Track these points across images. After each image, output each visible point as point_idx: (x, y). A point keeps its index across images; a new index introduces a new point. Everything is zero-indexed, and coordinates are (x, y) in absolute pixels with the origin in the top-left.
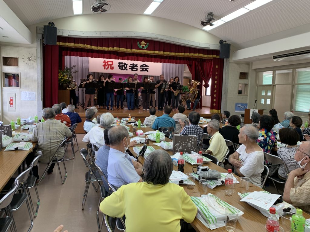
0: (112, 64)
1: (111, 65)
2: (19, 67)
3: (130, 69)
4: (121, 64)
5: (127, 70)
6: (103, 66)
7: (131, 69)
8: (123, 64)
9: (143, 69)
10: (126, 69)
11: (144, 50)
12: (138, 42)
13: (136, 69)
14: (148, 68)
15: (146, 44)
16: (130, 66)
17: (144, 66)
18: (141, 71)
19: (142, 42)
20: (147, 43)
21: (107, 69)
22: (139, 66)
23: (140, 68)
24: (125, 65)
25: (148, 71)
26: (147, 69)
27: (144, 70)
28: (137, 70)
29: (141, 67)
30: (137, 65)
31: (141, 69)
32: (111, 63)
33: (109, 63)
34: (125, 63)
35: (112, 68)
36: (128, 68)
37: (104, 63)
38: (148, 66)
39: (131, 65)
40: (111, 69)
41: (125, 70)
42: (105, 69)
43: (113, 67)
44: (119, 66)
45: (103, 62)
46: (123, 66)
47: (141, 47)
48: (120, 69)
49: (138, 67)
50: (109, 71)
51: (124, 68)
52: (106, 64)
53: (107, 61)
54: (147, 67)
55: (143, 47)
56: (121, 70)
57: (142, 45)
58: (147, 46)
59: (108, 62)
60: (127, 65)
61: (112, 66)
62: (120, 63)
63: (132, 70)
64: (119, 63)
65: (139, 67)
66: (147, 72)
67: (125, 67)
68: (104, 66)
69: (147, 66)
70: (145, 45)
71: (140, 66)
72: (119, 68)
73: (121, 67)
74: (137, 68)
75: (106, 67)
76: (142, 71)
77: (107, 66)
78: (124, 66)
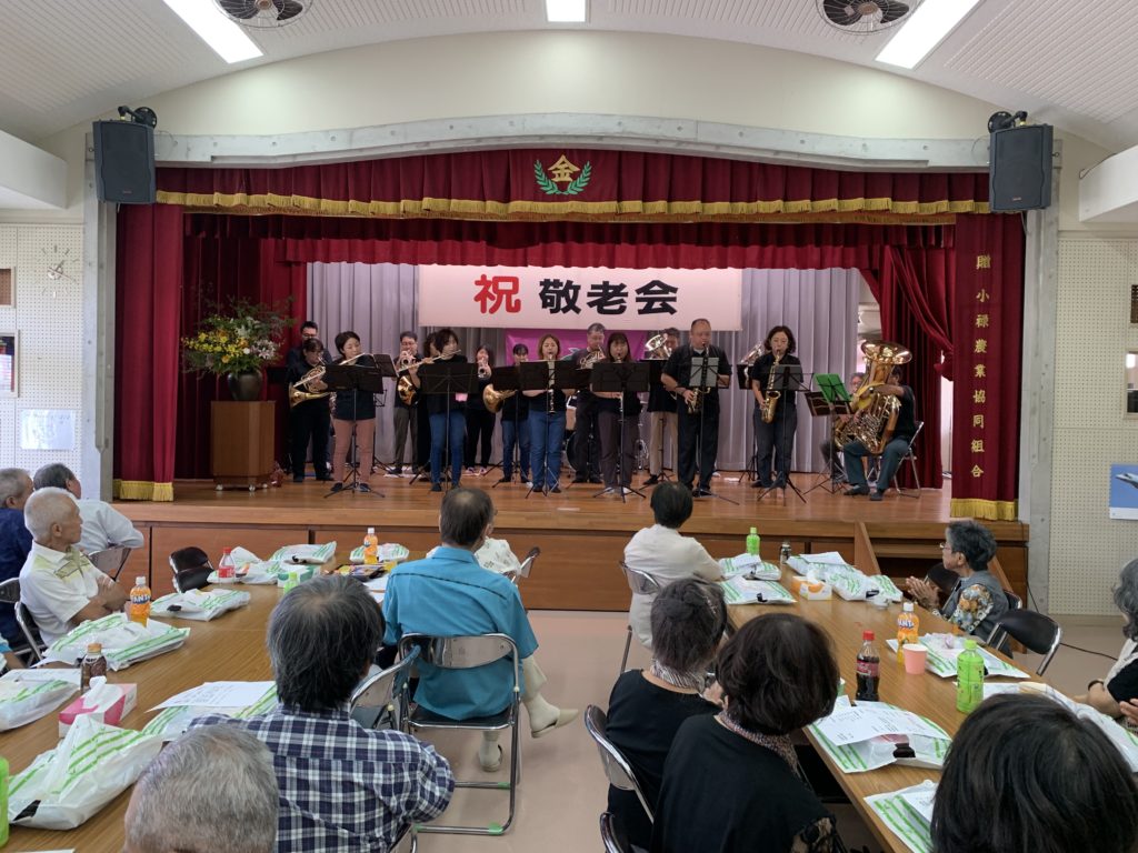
0: (515, 290)
1: (509, 293)
2: (15, 307)
3: (591, 304)
4: (551, 288)
5: (577, 311)
6: (477, 299)
7: (596, 307)
8: (561, 288)
9: (651, 301)
10: (572, 306)
11: (570, 203)
12: (538, 166)
13: (616, 307)
14: (674, 299)
15: (577, 169)
16: (590, 295)
17: (656, 288)
18: (640, 312)
19: (557, 165)
20: (581, 167)
21: (493, 310)
22: (631, 290)
23: (638, 300)
24: (571, 292)
25: (672, 311)
26: (669, 303)
27: (657, 305)
28: (622, 310)
29: (642, 295)
30: (623, 286)
31: (642, 305)
32: (508, 286)
33: (503, 286)
34: (569, 283)
35: (515, 308)
36: (583, 300)
37: (481, 288)
38: (674, 290)
39: (594, 287)
40: (510, 309)
41: (571, 311)
42: (483, 310)
43: (518, 302)
44: (542, 295)
45: (477, 283)
46: (560, 294)
47: (551, 189)
48: (549, 308)
49: (626, 295)
50: (502, 319)
51: (564, 303)
52: (491, 290)
53: (495, 278)
54: (671, 295)
55: (562, 186)
56: (552, 311)
57: (557, 179)
58: (582, 182)
59: (497, 279)
60: (577, 289)
61: (514, 297)
62: (546, 283)
63: (601, 311)
64: (541, 284)
65: (633, 295)
66: (668, 314)
67: (568, 300)
68: (481, 297)
69: (667, 289)
70: (574, 176)
71: (638, 291)
72: (544, 306)
73: (552, 298)
74: (622, 301)
75: (490, 304)
76: (647, 310)
77: (492, 298)
78: (565, 293)
